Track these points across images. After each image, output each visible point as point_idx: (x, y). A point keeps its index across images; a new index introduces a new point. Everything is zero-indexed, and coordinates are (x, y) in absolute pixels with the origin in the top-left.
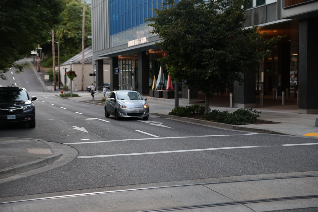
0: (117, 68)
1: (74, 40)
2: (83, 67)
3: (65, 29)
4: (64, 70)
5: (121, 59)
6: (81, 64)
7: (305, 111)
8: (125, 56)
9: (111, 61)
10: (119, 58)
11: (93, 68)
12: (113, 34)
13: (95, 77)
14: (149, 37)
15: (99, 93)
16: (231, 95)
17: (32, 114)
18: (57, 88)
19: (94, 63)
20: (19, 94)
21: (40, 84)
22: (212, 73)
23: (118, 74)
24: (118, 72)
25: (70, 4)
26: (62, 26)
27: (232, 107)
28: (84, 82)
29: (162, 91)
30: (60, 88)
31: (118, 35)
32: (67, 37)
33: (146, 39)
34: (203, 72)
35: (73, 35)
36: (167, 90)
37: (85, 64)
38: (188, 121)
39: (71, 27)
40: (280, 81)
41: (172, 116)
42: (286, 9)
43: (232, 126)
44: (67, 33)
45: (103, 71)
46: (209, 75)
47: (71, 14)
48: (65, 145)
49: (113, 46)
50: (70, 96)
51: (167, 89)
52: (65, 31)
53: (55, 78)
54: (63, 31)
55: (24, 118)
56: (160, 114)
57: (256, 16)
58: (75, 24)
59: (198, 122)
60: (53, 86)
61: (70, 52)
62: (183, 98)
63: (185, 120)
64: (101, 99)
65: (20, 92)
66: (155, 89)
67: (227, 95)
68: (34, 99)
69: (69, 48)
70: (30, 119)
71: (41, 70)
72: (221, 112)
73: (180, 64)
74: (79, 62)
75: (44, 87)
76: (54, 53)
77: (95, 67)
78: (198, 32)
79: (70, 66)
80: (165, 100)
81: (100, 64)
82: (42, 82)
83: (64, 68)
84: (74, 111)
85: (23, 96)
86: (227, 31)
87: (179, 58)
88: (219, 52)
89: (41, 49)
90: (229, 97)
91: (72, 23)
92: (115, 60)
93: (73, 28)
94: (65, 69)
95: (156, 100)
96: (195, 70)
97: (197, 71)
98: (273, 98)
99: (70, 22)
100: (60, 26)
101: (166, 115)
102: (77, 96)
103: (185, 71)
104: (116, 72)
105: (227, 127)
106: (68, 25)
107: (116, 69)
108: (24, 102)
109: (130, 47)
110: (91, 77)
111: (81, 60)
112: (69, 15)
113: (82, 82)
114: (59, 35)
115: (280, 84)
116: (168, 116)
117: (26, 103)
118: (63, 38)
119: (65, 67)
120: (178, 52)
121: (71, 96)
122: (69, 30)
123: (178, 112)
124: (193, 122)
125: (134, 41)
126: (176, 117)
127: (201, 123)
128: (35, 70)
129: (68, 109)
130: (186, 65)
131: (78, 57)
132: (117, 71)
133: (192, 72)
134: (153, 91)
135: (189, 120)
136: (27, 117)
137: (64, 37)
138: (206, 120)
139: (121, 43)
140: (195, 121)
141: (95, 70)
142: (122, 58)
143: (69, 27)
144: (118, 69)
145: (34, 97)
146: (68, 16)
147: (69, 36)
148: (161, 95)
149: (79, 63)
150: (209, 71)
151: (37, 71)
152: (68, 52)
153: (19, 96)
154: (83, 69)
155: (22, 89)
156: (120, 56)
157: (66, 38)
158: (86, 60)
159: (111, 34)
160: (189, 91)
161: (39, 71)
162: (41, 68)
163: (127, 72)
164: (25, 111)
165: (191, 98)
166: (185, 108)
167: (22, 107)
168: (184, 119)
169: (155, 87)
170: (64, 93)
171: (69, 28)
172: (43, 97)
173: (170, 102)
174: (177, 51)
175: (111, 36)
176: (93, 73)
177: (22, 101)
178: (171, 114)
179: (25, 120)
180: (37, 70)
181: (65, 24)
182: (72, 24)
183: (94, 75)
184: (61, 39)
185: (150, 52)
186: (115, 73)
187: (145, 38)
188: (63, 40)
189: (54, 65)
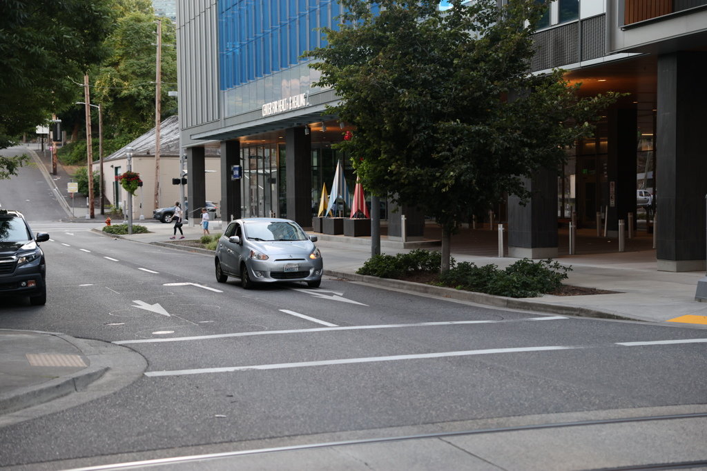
0: (238, 166)
1: (136, 100)
2: (157, 163)
3: (115, 74)
4: (114, 170)
5: (245, 146)
6: (154, 156)
7: (671, 265)
8: (256, 138)
9: (222, 150)
10: (241, 142)
11: (180, 165)
12: (228, 87)
13: (186, 185)
14: (312, 93)
15: (195, 223)
16: (501, 228)
17: (39, 274)
18: (97, 212)
19: (182, 153)
20: (8, 227)
21: (56, 204)
22: (457, 178)
23: (239, 180)
24: (240, 174)
25: (128, 16)
26: (109, 68)
27: (504, 256)
28: (159, 197)
29: (342, 219)
30: (103, 213)
31: (238, 89)
32: (120, 94)
33: (305, 97)
34: (438, 174)
35: (134, 90)
36: (353, 217)
37: (161, 156)
38: (402, 288)
39: (130, 71)
40: (613, 197)
41: (366, 278)
42: (627, 29)
43: (504, 301)
44: (119, 85)
45: (203, 173)
46: (450, 182)
47: (128, 42)
48: (117, 345)
49: (226, 116)
50: (127, 230)
51: (354, 213)
52: (115, 80)
53: (91, 189)
54: (111, 79)
55: (18, 283)
56: (337, 273)
57: (559, 45)
58: (138, 65)
59: (426, 290)
60: (88, 207)
61: (126, 130)
62: (391, 235)
63: (397, 286)
64: (198, 238)
65: (11, 223)
66: (324, 215)
67: (491, 229)
68: (45, 238)
69: (125, 119)
70: (33, 285)
71: (58, 171)
72: (479, 267)
73: (383, 156)
74: (148, 153)
75: (66, 210)
76: (89, 131)
77: (186, 163)
78: (425, 83)
79: (126, 160)
80: (348, 239)
81: (198, 155)
82: (62, 199)
83: (112, 166)
84: (136, 267)
85: (17, 232)
86: (492, 79)
87: (382, 142)
88: (474, 128)
89: (60, 121)
90: (497, 232)
91: (132, 61)
92: (232, 147)
93: (133, 73)
94: (116, 168)
95: (329, 239)
96: (417, 170)
97: (422, 171)
98: (598, 235)
99: (127, 59)
100: (103, 69)
101: (351, 276)
102: (144, 230)
103: (394, 172)
104: (235, 176)
105: (493, 303)
106: (122, 66)
107: (235, 169)
108: (21, 246)
109: (266, 117)
110: (176, 185)
111: (153, 147)
112: (124, 42)
113: (156, 199)
114: (103, 89)
115: (612, 203)
116: (355, 276)
117: (24, 248)
118: (110, 96)
119: (116, 164)
120: (379, 128)
121: (130, 230)
122: (124, 78)
123: (380, 268)
124: (415, 290)
125: (276, 103)
126: (374, 279)
127: (432, 293)
128: (45, 170)
129: (122, 262)
130: (398, 160)
131: (146, 141)
132: (236, 172)
133: (411, 173)
134: (321, 219)
135: (405, 287)
136: (26, 280)
137: (114, 93)
138: (443, 286)
139: (246, 107)
140: (418, 289)
141: (186, 171)
142: (248, 142)
143: (125, 70)
144: (240, 169)
145: (42, 233)
146: (121, 45)
147: (125, 92)
148: (339, 229)
149: (148, 155)
150: (452, 173)
151: (51, 174)
152: (122, 130)
153: (8, 230)
154: (157, 167)
155: (15, 215)
156: (243, 139)
157: (118, 96)
158: (163, 146)
159: (222, 87)
160: (403, 218)
161: (55, 173)
162: (59, 165)
163: (261, 174)
164: (23, 267)
165: (408, 234)
166: (394, 258)
167: (14, 257)
168: (392, 285)
169: (325, 210)
170: (112, 224)
171: (124, 73)
172: (62, 234)
173: (361, 244)
174: (376, 127)
175: (222, 91)
176: (180, 178)
177: (14, 243)
178: (365, 271)
179: (22, 287)
180: (49, 171)
181: (115, 64)
182: (131, 64)
183: (184, 181)
184: (105, 100)
185: (312, 129)
186: (232, 178)
187: (302, 96)
188: (112, 102)
189: (89, 159)
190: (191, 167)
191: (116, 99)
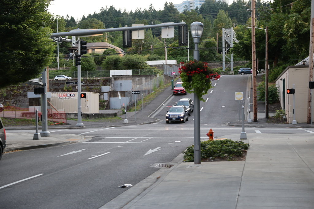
30: (267, 117)
74: (304, 65)
83: (281, 79)
94: (284, 80)
118: (295, 33)
119: (283, 77)
128: (249, 86)
154: (311, 76)
157: (301, 33)
171: (305, 16)
184: (291, 36)
188: (296, 37)
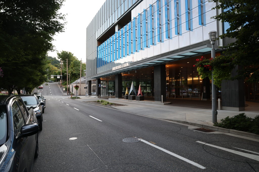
5: (102, 80)
8: (104, 78)
11: (86, 85)
12: (99, 66)
18: (69, 94)
19: (86, 82)
21: (61, 92)
29: (135, 96)
30: (70, 94)
35: (75, 72)
36: (139, 95)
39: (75, 69)
40: (205, 90)
44: (73, 72)
45: (91, 86)
49: (98, 73)
52: (72, 71)
53: (68, 90)
60: (67, 93)
69: (74, 77)
74: (79, 83)
75: (63, 94)
81: (90, 82)
82: (62, 92)
91: (75, 67)
92: (99, 80)
102: (79, 98)
104: (99, 86)
106: (73, 68)
109: (113, 71)
110: (85, 89)
113: (80, 91)
115: (205, 92)
118: (71, 73)
119: (72, 85)
121: (76, 98)
122: (74, 70)
128: (59, 86)
131: (79, 81)
134: (127, 96)
137: (72, 73)
147: (74, 73)
148: (134, 98)
152: (73, 80)
154: (80, 85)
158: (82, 82)
159: (97, 67)
160: (162, 96)
161: (61, 87)
162: (62, 86)
170: (72, 97)
172: (62, 99)
176: (86, 87)
181: (72, 68)
187: (128, 63)
189: (67, 84)
190: (89, 85)
191: (72, 74)
